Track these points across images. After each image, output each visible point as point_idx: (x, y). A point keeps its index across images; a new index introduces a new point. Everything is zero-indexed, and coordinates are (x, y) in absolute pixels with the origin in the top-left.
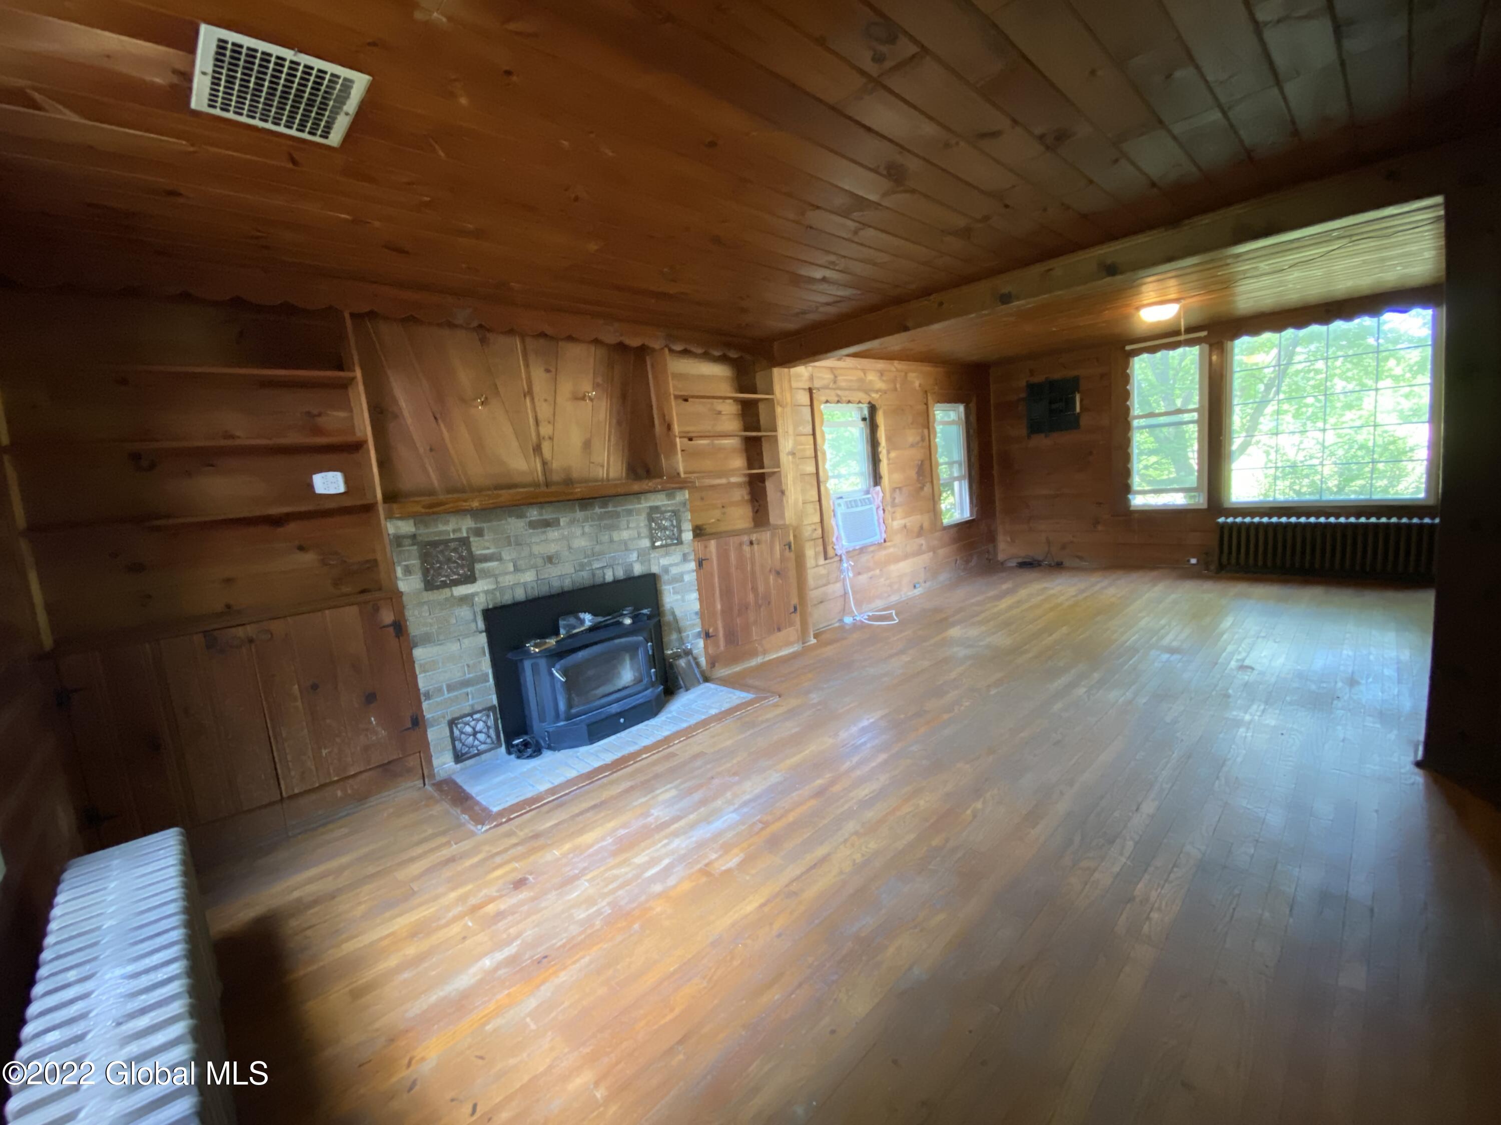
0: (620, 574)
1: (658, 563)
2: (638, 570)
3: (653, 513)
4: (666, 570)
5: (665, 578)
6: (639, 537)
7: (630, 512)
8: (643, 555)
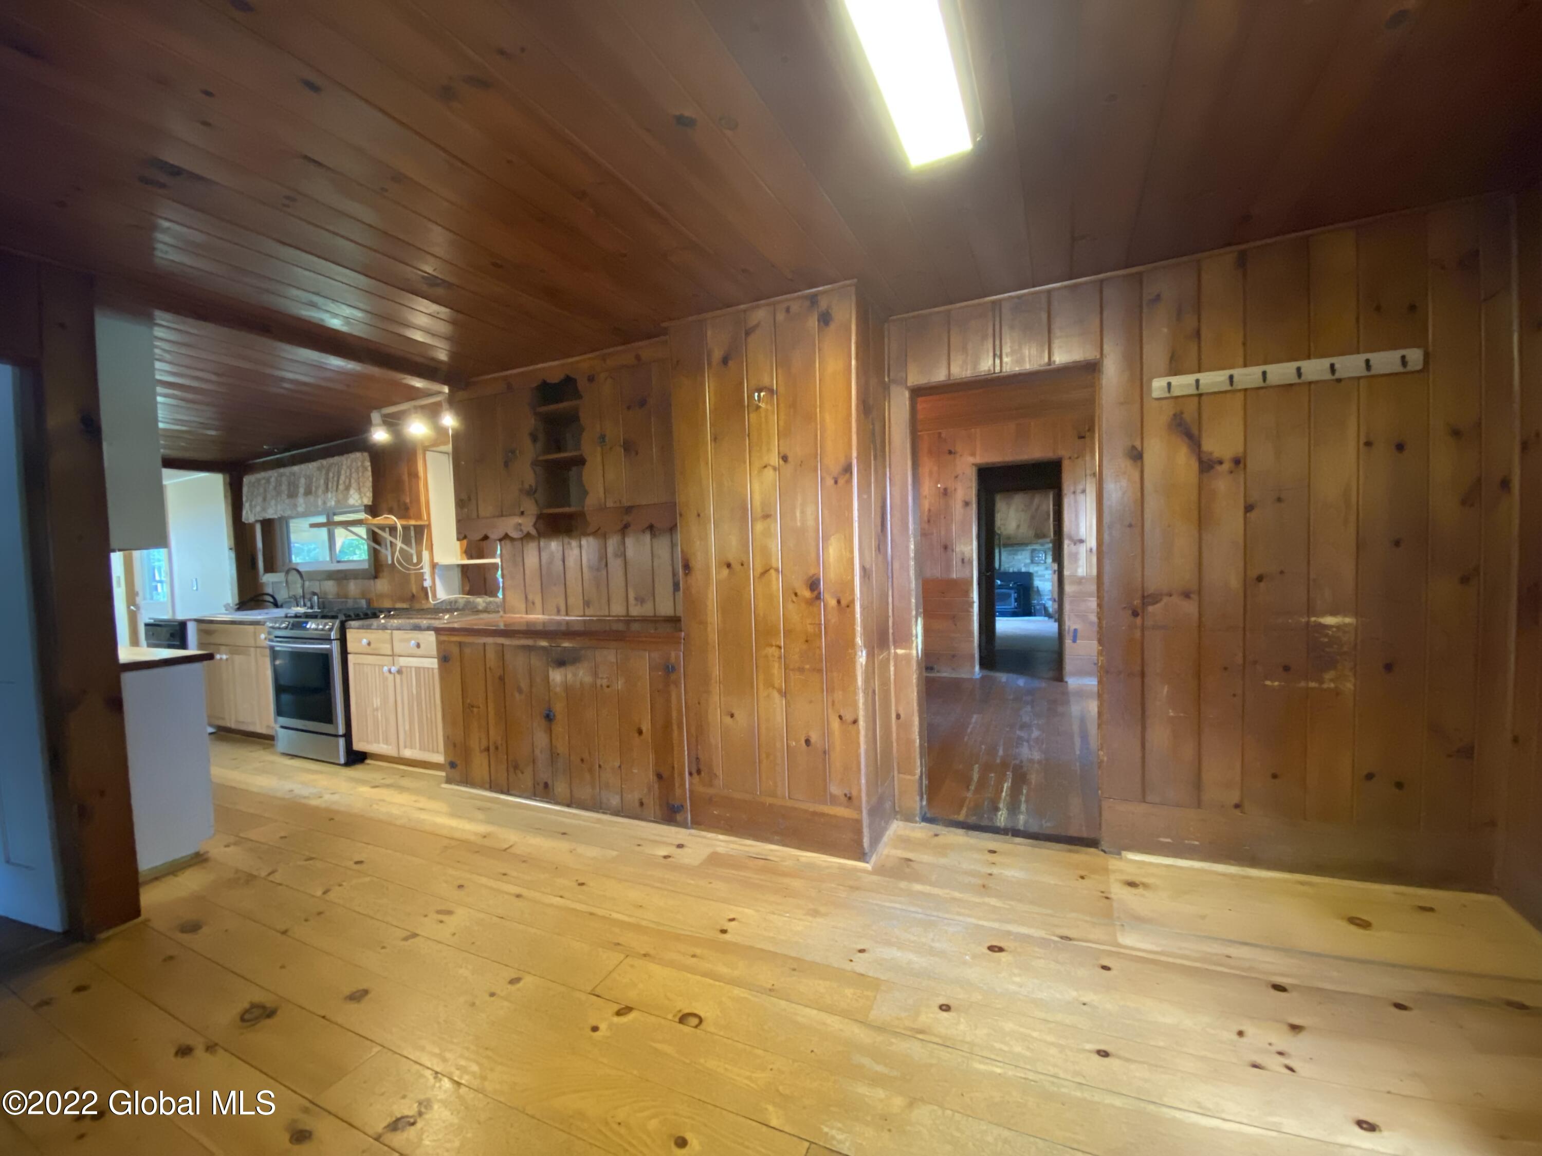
0: (1016, 570)
1: (1033, 569)
2: (1023, 570)
3: (1033, 551)
4: (1037, 572)
5: (1035, 574)
6: (1026, 558)
7: (1023, 550)
8: (1026, 565)
